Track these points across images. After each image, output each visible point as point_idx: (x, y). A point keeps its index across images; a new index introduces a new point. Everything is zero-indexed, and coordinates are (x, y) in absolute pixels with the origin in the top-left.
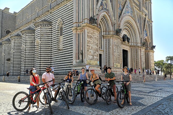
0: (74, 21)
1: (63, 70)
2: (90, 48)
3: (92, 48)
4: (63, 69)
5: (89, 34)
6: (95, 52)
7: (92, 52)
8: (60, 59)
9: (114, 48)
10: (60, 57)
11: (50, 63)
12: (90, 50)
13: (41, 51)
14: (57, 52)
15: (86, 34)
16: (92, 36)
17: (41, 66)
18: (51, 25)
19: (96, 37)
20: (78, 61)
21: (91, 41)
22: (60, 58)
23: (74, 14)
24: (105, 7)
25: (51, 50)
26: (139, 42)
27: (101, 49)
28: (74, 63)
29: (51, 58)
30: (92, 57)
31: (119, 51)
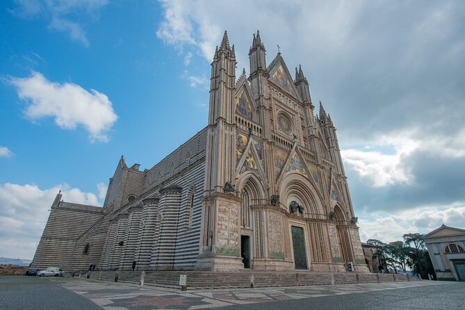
0: (205, 189)
1: (190, 262)
2: (223, 228)
3: (226, 227)
4: (189, 260)
5: (221, 208)
6: (233, 234)
7: (226, 233)
8: (187, 244)
9: (269, 225)
10: (188, 240)
11: (173, 251)
12: (222, 231)
13: (163, 231)
14: (184, 233)
15: (218, 207)
16: (227, 209)
17: (160, 254)
18: (180, 192)
19: (234, 210)
20: (206, 248)
21: (224, 216)
22: (187, 242)
23: (206, 179)
24: (252, 166)
25: (177, 229)
26: (323, 213)
27: (248, 228)
28: (201, 252)
29: (176, 243)
30: (226, 241)
31: (278, 230)
